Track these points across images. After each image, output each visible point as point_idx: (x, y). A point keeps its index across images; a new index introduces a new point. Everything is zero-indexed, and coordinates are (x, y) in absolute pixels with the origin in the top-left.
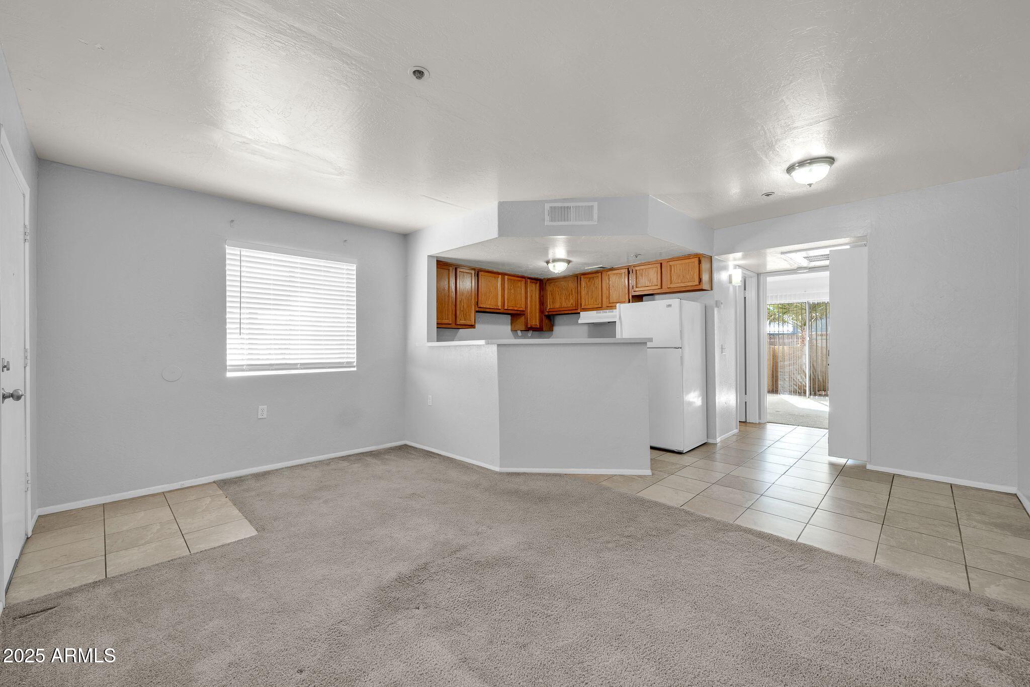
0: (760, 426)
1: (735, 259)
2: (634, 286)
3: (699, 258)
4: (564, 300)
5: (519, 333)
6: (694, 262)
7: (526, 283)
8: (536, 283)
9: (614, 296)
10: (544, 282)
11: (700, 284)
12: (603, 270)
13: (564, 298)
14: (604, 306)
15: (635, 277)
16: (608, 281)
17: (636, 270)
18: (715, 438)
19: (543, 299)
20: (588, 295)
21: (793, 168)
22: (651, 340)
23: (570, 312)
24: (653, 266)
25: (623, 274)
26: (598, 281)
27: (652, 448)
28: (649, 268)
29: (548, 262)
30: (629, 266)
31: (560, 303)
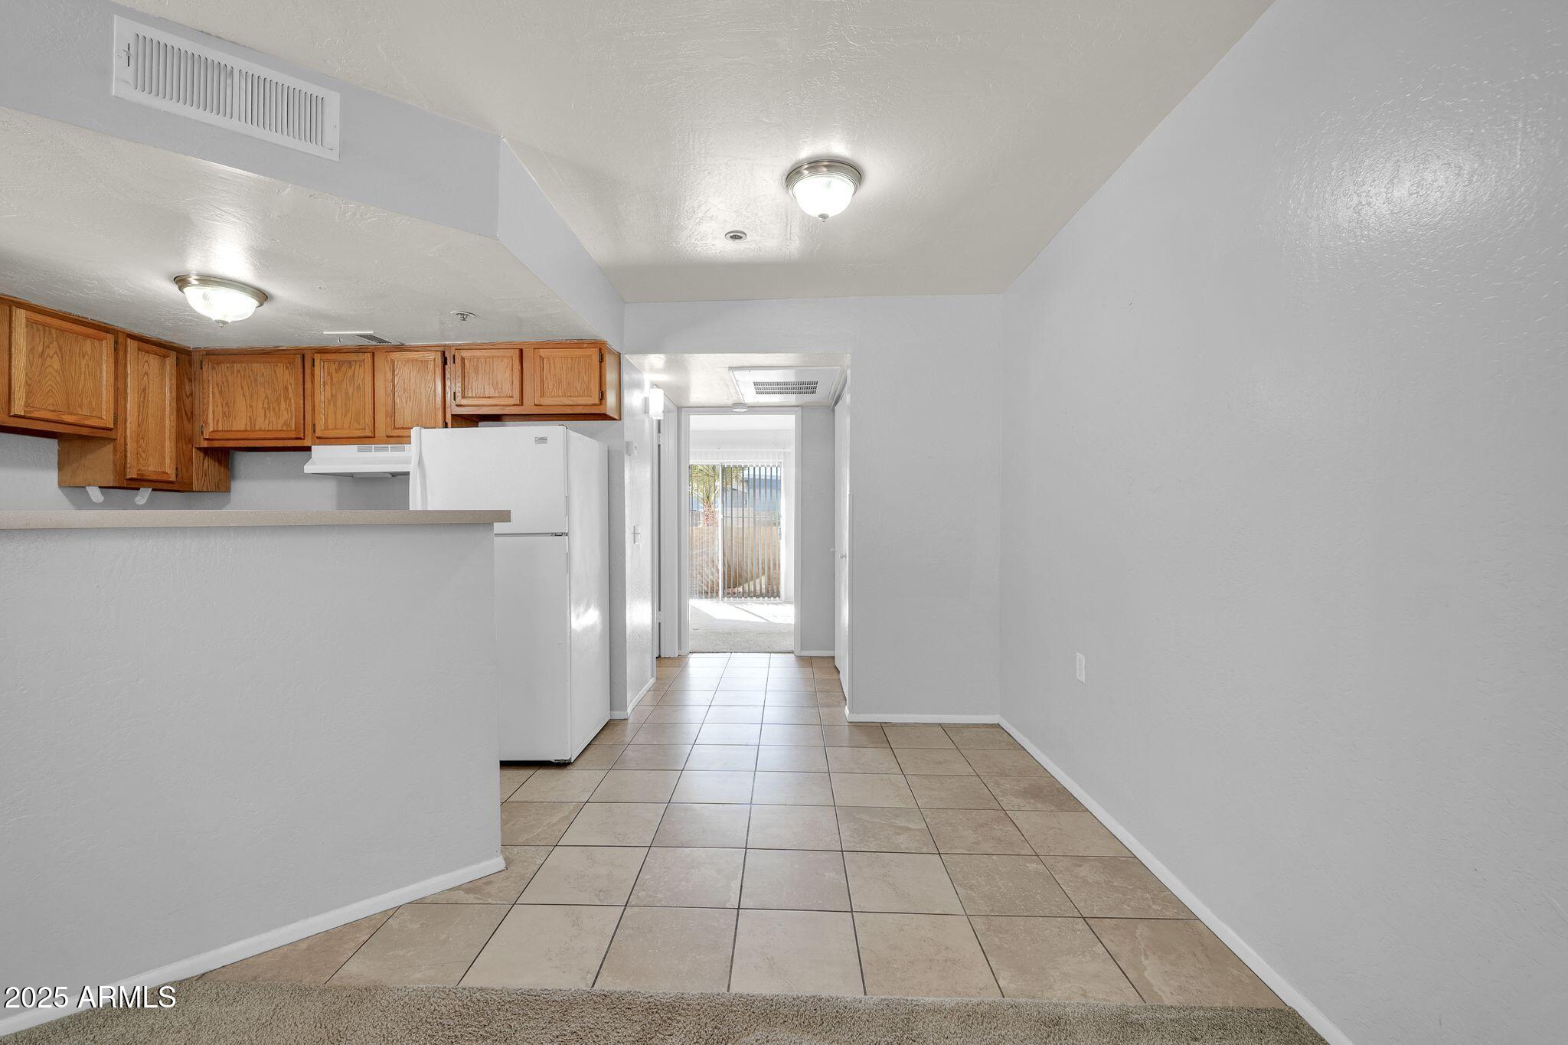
0: (680, 661)
1: (653, 370)
2: (459, 395)
3: (600, 349)
4: (261, 412)
5: (95, 494)
6: (590, 356)
7: (118, 350)
8: (165, 356)
9: (405, 414)
10: (196, 358)
11: (601, 404)
12: (376, 348)
13: (260, 405)
14: (381, 431)
15: (459, 373)
16: (389, 376)
17: (463, 359)
18: (625, 708)
19: (193, 404)
20: (335, 405)
21: (798, 172)
22: (504, 516)
23: (280, 444)
24: (501, 353)
25: (431, 365)
26: (363, 374)
27: (505, 765)
28: (493, 357)
29: (181, 281)
30: (445, 346)
31: (248, 419)
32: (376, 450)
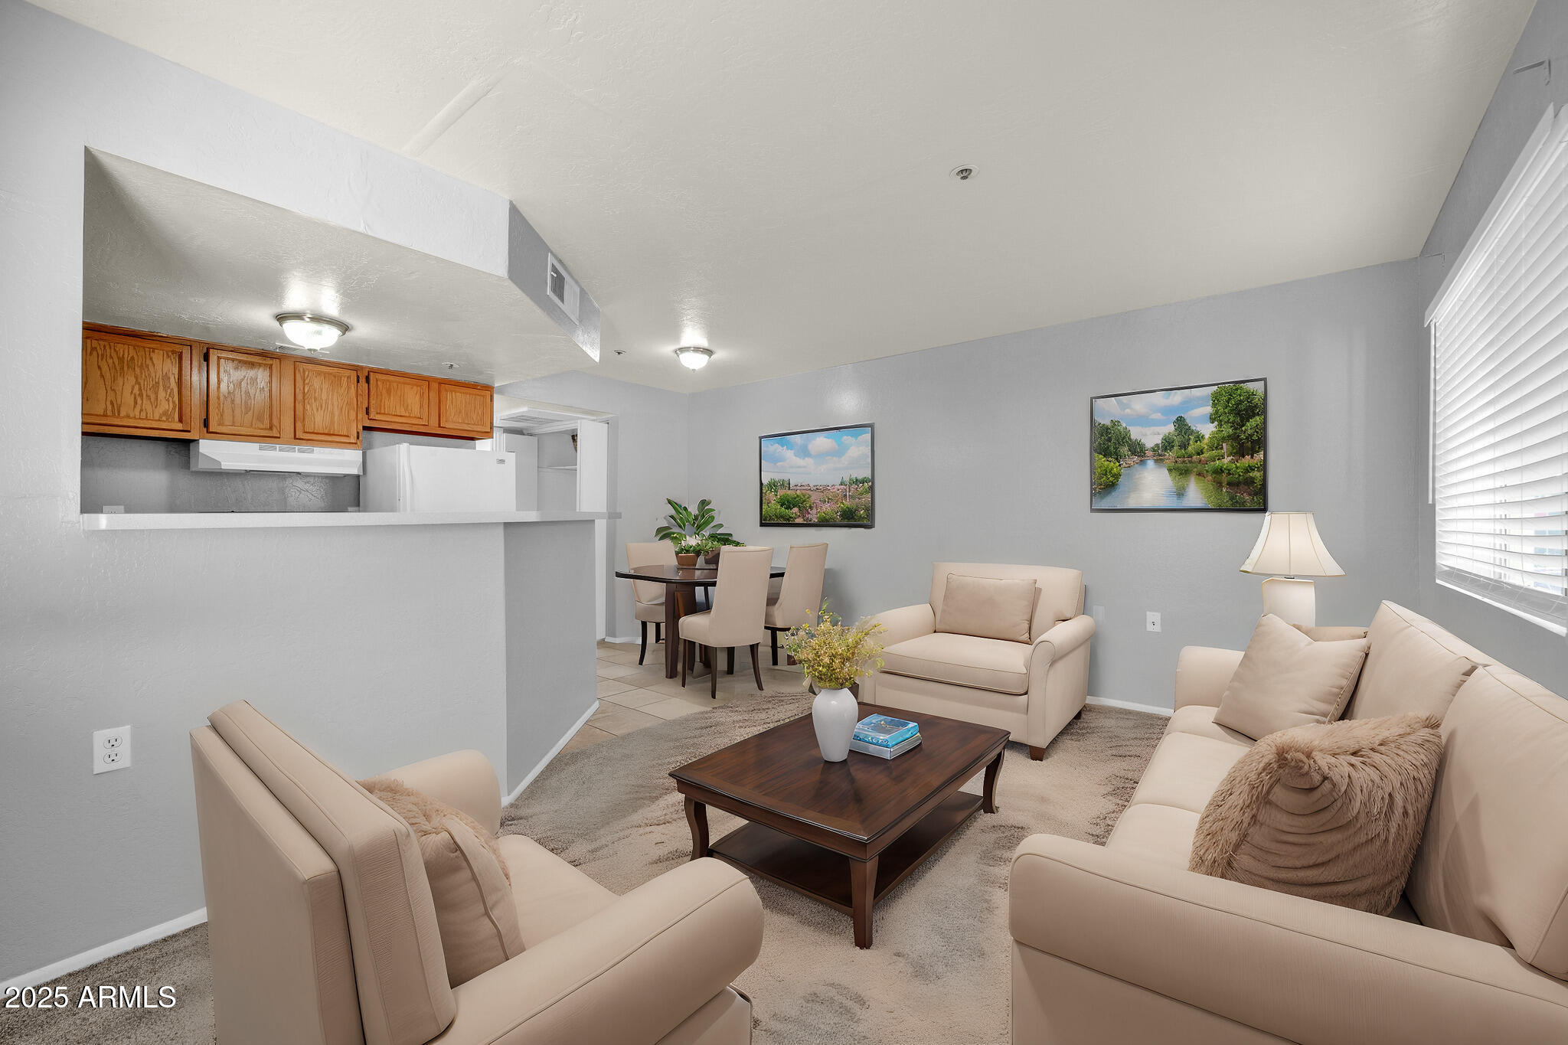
2: (372, 410)
3: (491, 392)
6: (484, 396)
9: (315, 420)
11: (490, 432)
12: (284, 356)
14: (287, 435)
17: (377, 380)
20: (233, 402)
24: (412, 381)
25: (345, 381)
26: (268, 377)
28: (404, 384)
31: (108, 403)
32: (300, 451)
